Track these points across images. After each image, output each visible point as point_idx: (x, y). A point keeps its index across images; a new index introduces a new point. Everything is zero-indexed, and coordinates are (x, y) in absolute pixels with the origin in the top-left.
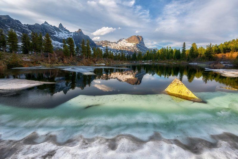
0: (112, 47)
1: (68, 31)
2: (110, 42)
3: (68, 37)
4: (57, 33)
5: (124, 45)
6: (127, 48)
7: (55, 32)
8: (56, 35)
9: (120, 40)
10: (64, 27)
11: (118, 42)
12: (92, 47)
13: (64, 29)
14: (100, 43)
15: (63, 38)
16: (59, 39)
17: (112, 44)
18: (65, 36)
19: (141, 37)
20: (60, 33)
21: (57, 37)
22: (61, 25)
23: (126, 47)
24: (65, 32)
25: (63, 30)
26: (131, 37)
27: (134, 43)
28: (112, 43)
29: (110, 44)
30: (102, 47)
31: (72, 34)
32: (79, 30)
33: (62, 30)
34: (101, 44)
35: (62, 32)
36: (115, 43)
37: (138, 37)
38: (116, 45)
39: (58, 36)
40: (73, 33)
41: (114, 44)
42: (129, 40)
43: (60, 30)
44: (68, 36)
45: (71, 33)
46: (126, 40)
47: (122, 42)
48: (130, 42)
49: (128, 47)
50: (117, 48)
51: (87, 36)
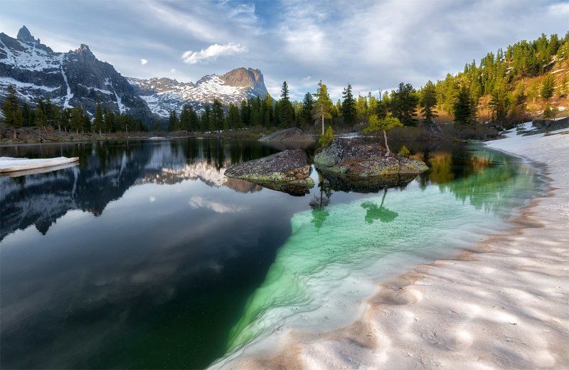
0: (184, 96)
1: (48, 50)
2: (176, 83)
3: (46, 66)
4: (9, 53)
5: (215, 92)
6: (223, 98)
7: (6, 49)
8: (9, 61)
9: (206, 78)
10: (36, 39)
11: (199, 82)
12: (122, 94)
13: (34, 43)
14: (150, 85)
15: (32, 70)
16: (17, 70)
17: (182, 88)
18: (37, 63)
19: (258, 72)
20: (23, 53)
21: (10, 66)
22: (24, 32)
23: (222, 96)
24: (38, 53)
25: (32, 45)
26: (233, 72)
27: (241, 88)
28: (182, 84)
29: (178, 87)
30: (157, 96)
31: (61, 58)
32: (82, 46)
33: (29, 47)
34: (152, 87)
35: (30, 50)
36: (191, 84)
37: (251, 73)
38: (194, 89)
39: (13, 62)
40: (62, 56)
41: (188, 88)
42: (228, 79)
43: (22, 44)
44: (48, 62)
45: (59, 54)
46: (221, 78)
47: (211, 82)
48: (231, 85)
49: (227, 97)
50: (197, 99)
51: (106, 64)
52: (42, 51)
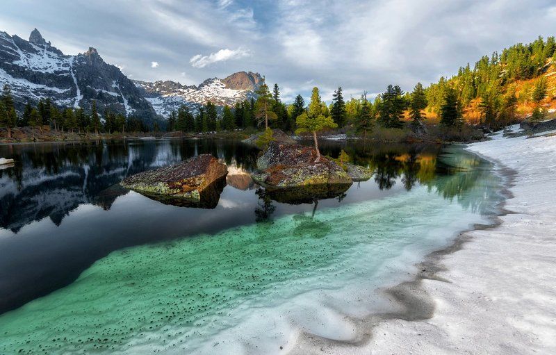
0: (188, 98)
1: (59, 52)
2: (180, 86)
3: (57, 68)
4: (22, 56)
5: (217, 95)
6: (223, 101)
7: (19, 51)
8: (22, 63)
9: (208, 82)
10: (47, 41)
11: (202, 85)
12: (128, 96)
13: (46, 46)
14: (155, 88)
15: (44, 72)
16: (29, 72)
17: (185, 91)
18: (48, 65)
19: (258, 75)
20: (35, 55)
21: (23, 68)
22: (35, 34)
23: (223, 98)
24: (49, 55)
25: (43, 47)
26: (235, 75)
27: (242, 91)
28: (186, 87)
29: (181, 90)
30: (161, 99)
31: (70, 61)
32: (91, 49)
33: (40, 49)
34: (157, 90)
35: (41, 53)
36: (194, 87)
37: (250, 76)
38: (196, 92)
39: (26, 64)
40: (72, 59)
41: (191, 90)
42: (229, 83)
43: (35, 47)
44: (59, 64)
45: (68, 57)
46: (222, 81)
47: (213, 85)
48: (232, 88)
49: (228, 100)
50: (200, 102)
51: (113, 66)
52: (52, 54)
